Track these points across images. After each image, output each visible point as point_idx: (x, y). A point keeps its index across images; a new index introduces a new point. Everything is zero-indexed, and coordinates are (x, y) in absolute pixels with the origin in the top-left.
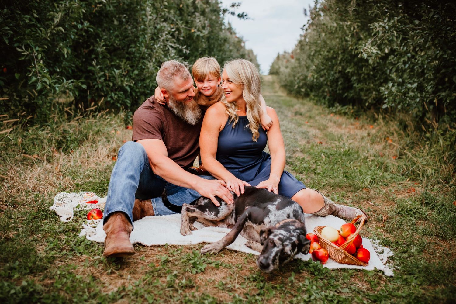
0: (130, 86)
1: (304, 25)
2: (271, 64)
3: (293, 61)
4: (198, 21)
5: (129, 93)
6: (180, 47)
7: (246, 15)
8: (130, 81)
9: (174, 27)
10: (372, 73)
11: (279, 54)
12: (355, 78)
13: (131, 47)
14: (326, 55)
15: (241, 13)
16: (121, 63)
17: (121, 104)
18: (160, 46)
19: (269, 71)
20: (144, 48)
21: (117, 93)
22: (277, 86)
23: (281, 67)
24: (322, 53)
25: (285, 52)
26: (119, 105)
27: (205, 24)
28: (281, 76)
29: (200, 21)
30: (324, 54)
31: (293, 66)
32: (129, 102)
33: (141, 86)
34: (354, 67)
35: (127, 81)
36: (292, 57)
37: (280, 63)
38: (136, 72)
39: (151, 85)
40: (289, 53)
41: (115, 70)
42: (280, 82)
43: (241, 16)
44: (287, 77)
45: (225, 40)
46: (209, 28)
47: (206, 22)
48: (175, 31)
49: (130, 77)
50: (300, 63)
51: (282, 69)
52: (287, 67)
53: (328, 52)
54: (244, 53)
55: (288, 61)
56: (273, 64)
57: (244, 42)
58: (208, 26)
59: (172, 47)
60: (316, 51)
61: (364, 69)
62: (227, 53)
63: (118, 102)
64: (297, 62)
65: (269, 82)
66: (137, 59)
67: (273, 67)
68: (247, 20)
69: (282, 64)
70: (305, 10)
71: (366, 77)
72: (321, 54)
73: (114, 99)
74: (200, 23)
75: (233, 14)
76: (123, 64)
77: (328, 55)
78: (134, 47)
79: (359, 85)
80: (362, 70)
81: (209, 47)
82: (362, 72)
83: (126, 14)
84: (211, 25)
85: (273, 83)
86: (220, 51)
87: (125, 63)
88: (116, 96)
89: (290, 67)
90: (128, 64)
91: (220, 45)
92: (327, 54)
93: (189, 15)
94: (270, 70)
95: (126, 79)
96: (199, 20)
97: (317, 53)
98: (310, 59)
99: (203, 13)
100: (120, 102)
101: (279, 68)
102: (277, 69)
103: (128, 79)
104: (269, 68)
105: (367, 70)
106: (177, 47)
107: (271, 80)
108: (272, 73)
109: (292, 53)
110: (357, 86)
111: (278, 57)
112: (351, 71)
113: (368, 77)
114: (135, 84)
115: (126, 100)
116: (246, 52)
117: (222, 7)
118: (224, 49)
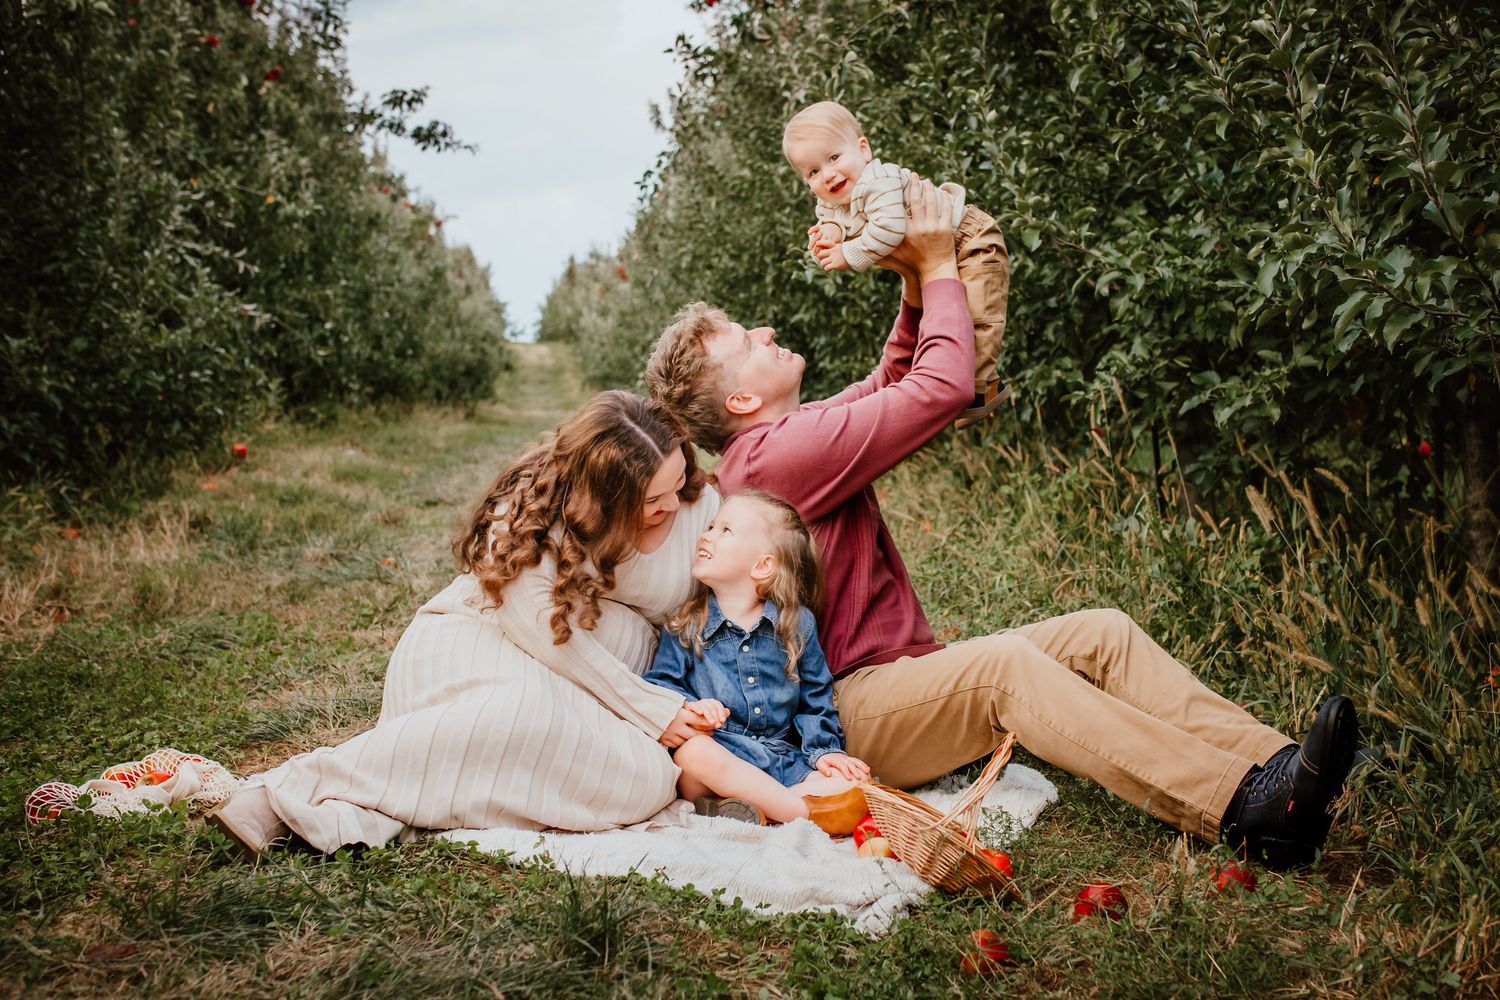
0: (60, 392)
1: (649, 173)
2: (544, 303)
3: (625, 287)
4: (273, 158)
5: (58, 416)
6: (226, 254)
7: (444, 134)
8: (58, 373)
9: (203, 186)
10: (869, 323)
11: (572, 260)
12: (823, 340)
13: (55, 259)
14: (726, 270)
15: (426, 125)
16: (22, 314)
17: (34, 455)
18: (161, 255)
19: (538, 328)
20: (104, 263)
21: (20, 416)
22: (573, 382)
23: (585, 310)
24: (715, 261)
25: (595, 255)
26: (27, 458)
27: (299, 169)
28: (585, 342)
29: (280, 159)
30: (721, 266)
31: (625, 308)
32: (60, 446)
33: (98, 389)
34: (814, 305)
35: (50, 375)
36: (623, 276)
37: (579, 294)
38: (80, 343)
39: (138, 385)
40: (608, 260)
41: (8, 338)
42: (584, 367)
43: (426, 137)
44: (607, 348)
45: (373, 222)
46: (313, 182)
47: (304, 161)
48: (202, 201)
49: (59, 360)
50: (647, 294)
51: (589, 320)
52: (604, 313)
53: (733, 257)
54: (440, 264)
55: (607, 289)
56: (551, 300)
57: (438, 224)
58: (309, 175)
59: (194, 253)
60: (695, 257)
61: (844, 311)
62: (381, 268)
63: (24, 449)
64: (639, 291)
65: (541, 369)
66: (79, 299)
67: (551, 308)
68: (449, 150)
69: (587, 301)
70: (656, 110)
71: (855, 334)
72: (710, 267)
73: (10, 437)
74: (280, 165)
75: (397, 128)
76: (31, 315)
77: (733, 269)
78: (67, 260)
79: (837, 363)
80: (839, 315)
81: (314, 249)
82: (839, 321)
83: (28, 146)
84: (320, 171)
85: (558, 372)
86: (354, 259)
87: (39, 315)
88: (15, 428)
89: (615, 310)
90: (50, 318)
91: (356, 241)
92: (731, 264)
93: (234, 137)
94: (542, 322)
95: (45, 369)
96: (277, 158)
97: (700, 265)
98: (679, 282)
99: (287, 128)
100: (31, 447)
101: (580, 314)
102: (569, 321)
103: (53, 369)
104: (539, 316)
105: (855, 314)
106: (214, 253)
107: (549, 362)
108: (547, 336)
109: (621, 258)
110: (829, 367)
111: (571, 274)
112: (807, 318)
113: (861, 336)
114: (76, 385)
115: (51, 441)
116: (450, 260)
117: (353, 102)
118: (367, 252)
